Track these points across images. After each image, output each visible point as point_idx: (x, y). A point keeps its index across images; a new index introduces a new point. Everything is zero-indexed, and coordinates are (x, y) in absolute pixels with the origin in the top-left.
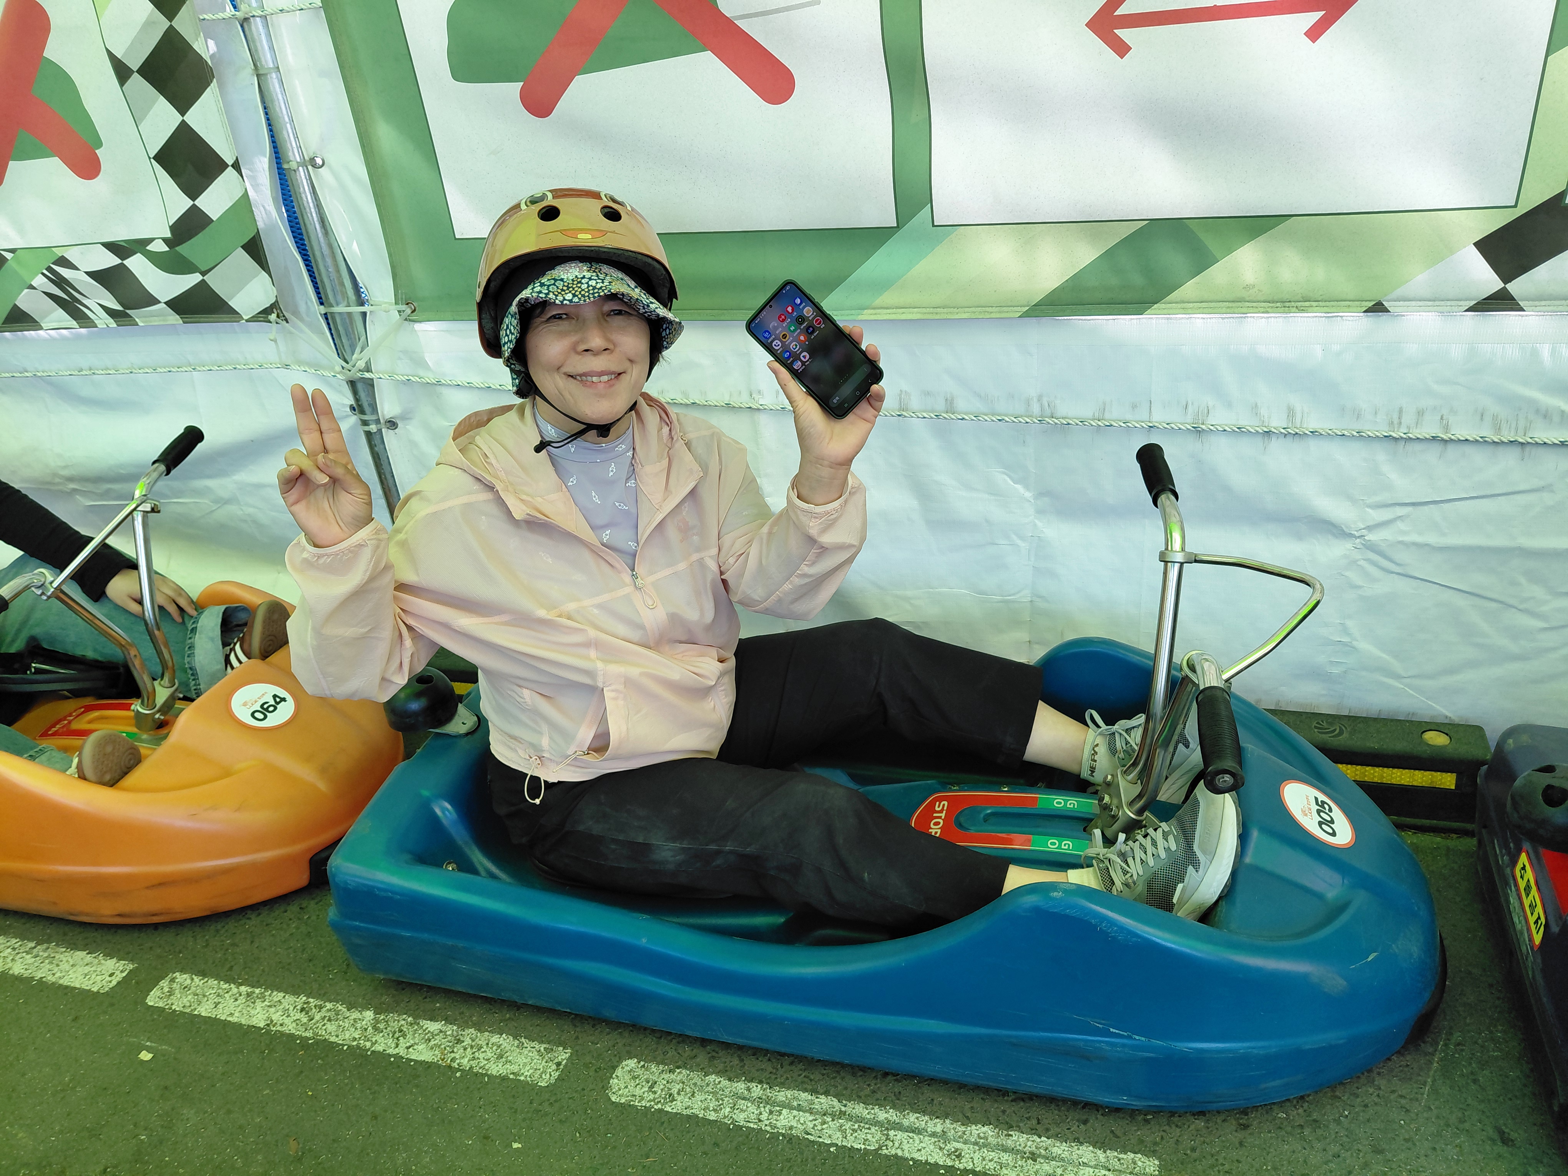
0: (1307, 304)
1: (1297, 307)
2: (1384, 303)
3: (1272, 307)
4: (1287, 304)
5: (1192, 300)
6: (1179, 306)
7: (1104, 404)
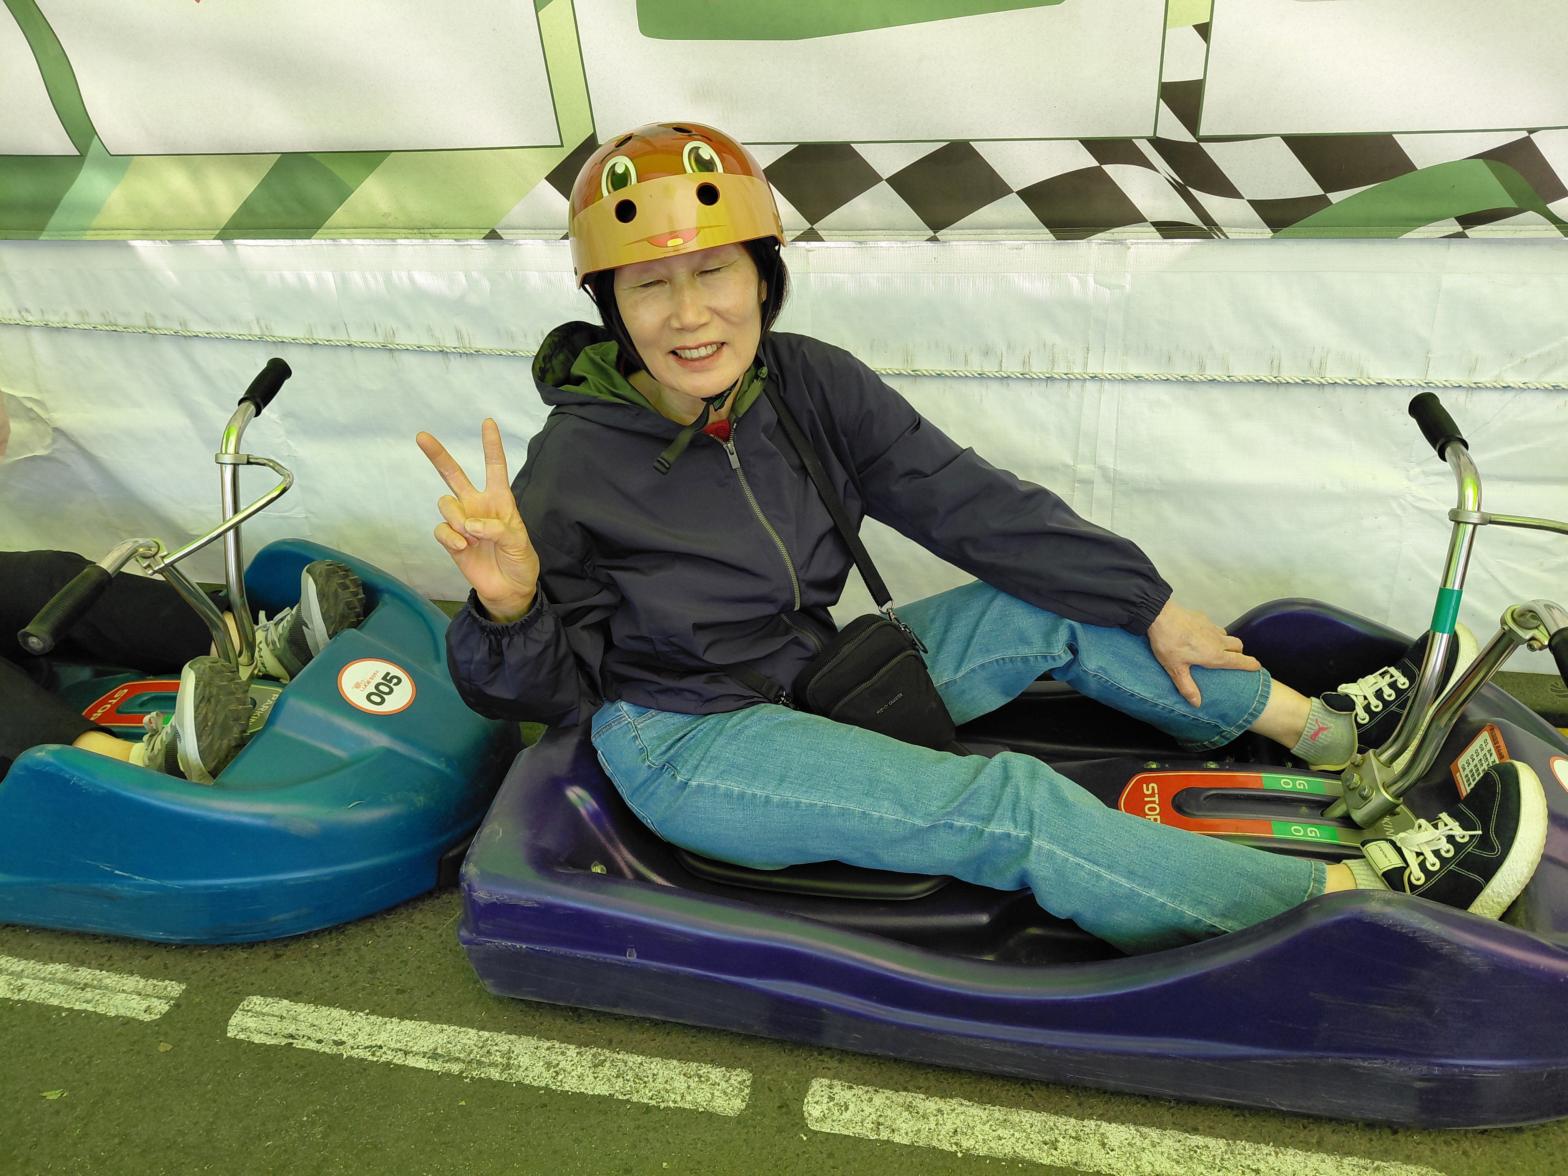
0: (437, 231)
1: (430, 234)
2: (497, 230)
3: (411, 234)
4: (422, 231)
5: (346, 226)
6: (338, 231)
7: (310, 325)
